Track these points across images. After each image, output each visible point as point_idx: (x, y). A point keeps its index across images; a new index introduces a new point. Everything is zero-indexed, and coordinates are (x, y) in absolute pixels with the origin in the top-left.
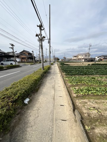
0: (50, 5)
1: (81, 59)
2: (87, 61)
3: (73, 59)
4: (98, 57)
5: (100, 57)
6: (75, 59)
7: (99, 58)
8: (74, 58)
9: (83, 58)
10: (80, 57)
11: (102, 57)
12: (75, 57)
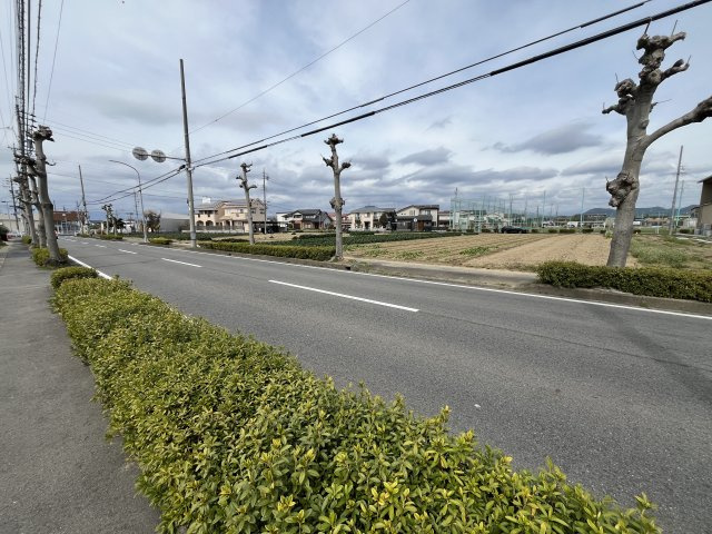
0: (181, 61)
1: (236, 224)
2: (263, 231)
3: (200, 222)
4: (286, 217)
5: (291, 215)
6: (209, 223)
7: (291, 219)
8: (204, 218)
9: (242, 217)
10: (229, 214)
11: (298, 216)
12: (209, 212)
